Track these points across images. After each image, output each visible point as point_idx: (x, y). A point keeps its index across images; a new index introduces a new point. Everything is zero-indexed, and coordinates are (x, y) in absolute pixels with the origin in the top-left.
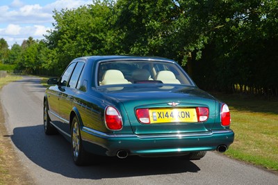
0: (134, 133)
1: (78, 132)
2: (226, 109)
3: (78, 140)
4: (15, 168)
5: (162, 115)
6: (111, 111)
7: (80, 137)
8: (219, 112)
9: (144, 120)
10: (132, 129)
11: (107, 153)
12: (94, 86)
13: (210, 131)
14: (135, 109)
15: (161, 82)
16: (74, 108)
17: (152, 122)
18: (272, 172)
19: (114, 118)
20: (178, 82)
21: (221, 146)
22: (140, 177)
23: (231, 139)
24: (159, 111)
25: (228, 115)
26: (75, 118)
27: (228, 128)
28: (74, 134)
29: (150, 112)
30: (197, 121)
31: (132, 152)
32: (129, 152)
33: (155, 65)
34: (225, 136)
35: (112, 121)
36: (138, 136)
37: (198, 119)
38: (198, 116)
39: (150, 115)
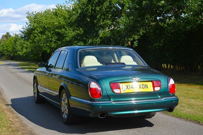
0: (110, 100)
1: (66, 100)
2: (172, 82)
3: (66, 107)
4: (22, 128)
5: (128, 87)
6: (93, 85)
7: (68, 104)
8: (168, 84)
9: (117, 91)
10: (109, 97)
11: (91, 115)
12: (78, 68)
13: (162, 97)
14: (110, 83)
15: (124, 64)
16: (62, 84)
17: (122, 92)
19: (95, 90)
20: (135, 64)
21: (170, 108)
22: (114, 131)
23: (176, 103)
24: (127, 84)
25: (173, 86)
26: (63, 91)
27: (174, 95)
28: (63, 102)
29: (121, 85)
30: (153, 91)
31: (109, 113)
32: (107, 114)
33: (116, 52)
34: (172, 101)
35: (94, 92)
36: (113, 102)
37: (154, 89)
38: (154, 87)
39: (121, 87)
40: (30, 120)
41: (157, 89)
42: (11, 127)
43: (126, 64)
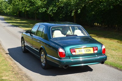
0: (70, 59)
1: (44, 56)
2: (104, 47)
3: (44, 59)
5: (80, 51)
6: (61, 50)
7: (46, 58)
8: (101, 48)
9: (74, 53)
10: (69, 57)
11: (59, 66)
13: (98, 56)
14: (70, 49)
15: (77, 35)
16: (41, 46)
17: (77, 54)
18: (120, 70)
19: (62, 53)
21: (102, 61)
23: (106, 59)
24: (79, 49)
25: (104, 49)
26: (42, 50)
27: (104, 54)
28: (42, 56)
29: (76, 50)
31: (69, 66)
32: (68, 66)
34: (104, 58)
36: (72, 60)
37: (94, 52)
38: (94, 51)
40: (22, 65)
41: (96, 52)
42: (13, 71)
43: (78, 35)
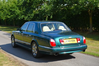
1: (36, 47)
3: (36, 50)
8: (83, 39)
9: (62, 43)
10: (59, 46)
11: (50, 54)
13: (80, 45)
14: (59, 40)
15: (61, 30)
16: (33, 39)
19: (53, 43)
20: (66, 30)
21: (84, 50)
24: (66, 40)
25: (85, 40)
27: (85, 44)
28: (33, 48)
30: (77, 42)
31: (59, 53)
34: (85, 47)
39: (64, 41)
41: (79, 42)
43: (63, 30)
